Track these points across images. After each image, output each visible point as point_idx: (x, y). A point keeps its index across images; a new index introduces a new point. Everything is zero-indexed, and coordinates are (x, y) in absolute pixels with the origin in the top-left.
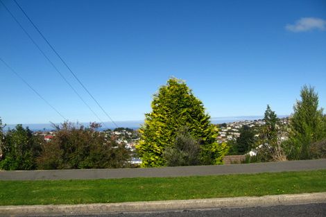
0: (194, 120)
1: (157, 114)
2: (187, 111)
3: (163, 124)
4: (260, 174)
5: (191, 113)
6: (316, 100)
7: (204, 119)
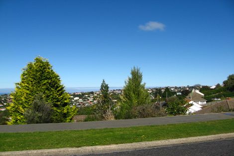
0: (52, 89)
1: (24, 83)
2: (47, 82)
3: (28, 92)
4: (87, 130)
5: (50, 84)
6: (140, 77)
7: (60, 88)
